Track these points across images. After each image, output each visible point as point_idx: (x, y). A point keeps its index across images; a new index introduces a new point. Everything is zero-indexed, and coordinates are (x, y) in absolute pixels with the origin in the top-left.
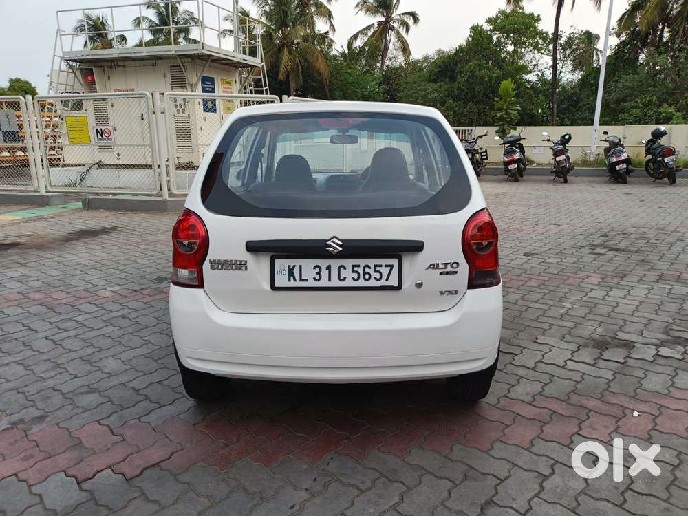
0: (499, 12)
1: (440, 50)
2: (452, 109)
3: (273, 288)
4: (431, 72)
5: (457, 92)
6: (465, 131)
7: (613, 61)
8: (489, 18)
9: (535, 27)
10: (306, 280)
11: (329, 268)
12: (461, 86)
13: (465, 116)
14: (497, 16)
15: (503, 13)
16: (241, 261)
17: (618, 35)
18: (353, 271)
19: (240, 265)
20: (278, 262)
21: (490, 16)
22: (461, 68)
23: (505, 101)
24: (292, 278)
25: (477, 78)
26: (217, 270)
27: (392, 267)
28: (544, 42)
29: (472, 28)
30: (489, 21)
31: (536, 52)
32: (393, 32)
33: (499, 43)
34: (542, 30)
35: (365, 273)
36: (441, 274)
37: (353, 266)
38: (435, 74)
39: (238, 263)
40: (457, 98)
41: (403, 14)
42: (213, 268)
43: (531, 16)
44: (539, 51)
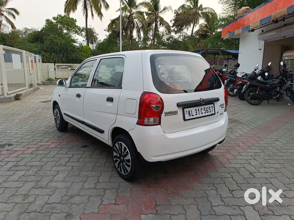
0: (58, 15)
1: (26, 28)
2: (45, 56)
3: (185, 120)
4: (30, 38)
5: (46, 48)
6: (58, 65)
7: (109, 41)
8: (54, 17)
9: (75, 24)
10: (193, 115)
11: (198, 110)
12: (47, 45)
13: (52, 59)
14: (57, 16)
15: (60, 16)
16: (175, 111)
17: (108, 31)
18: (204, 110)
19: (175, 113)
20: (185, 110)
21: (55, 16)
22: (46, 38)
23: (87, 53)
24: (190, 115)
25: (55, 43)
26: (167, 116)
27: (212, 107)
28: (79, 30)
29: (47, 20)
30: (54, 18)
31: (77, 34)
32: (3, 17)
33: (60, 29)
34: (77, 25)
35: (207, 110)
36: (222, 108)
37: (204, 108)
38: (32, 39)
39: (175, 112)
40: (46, 51)
41: (8, 9)
42: (165, 115)
43: (72, 19)
44: (78, 34)
